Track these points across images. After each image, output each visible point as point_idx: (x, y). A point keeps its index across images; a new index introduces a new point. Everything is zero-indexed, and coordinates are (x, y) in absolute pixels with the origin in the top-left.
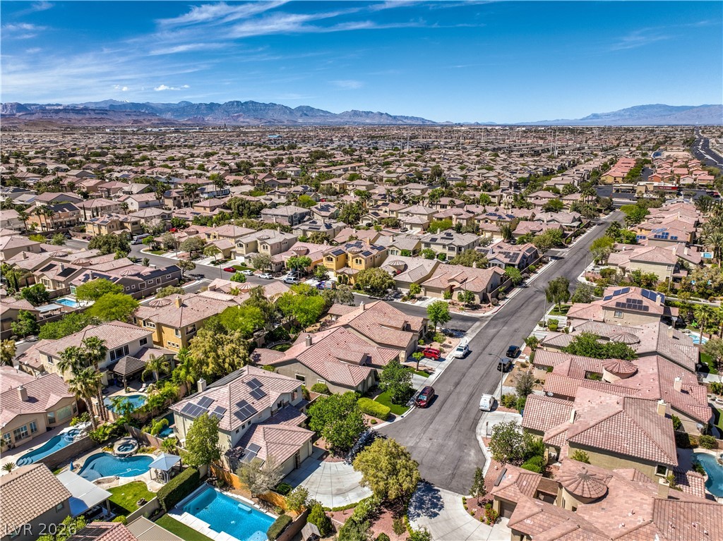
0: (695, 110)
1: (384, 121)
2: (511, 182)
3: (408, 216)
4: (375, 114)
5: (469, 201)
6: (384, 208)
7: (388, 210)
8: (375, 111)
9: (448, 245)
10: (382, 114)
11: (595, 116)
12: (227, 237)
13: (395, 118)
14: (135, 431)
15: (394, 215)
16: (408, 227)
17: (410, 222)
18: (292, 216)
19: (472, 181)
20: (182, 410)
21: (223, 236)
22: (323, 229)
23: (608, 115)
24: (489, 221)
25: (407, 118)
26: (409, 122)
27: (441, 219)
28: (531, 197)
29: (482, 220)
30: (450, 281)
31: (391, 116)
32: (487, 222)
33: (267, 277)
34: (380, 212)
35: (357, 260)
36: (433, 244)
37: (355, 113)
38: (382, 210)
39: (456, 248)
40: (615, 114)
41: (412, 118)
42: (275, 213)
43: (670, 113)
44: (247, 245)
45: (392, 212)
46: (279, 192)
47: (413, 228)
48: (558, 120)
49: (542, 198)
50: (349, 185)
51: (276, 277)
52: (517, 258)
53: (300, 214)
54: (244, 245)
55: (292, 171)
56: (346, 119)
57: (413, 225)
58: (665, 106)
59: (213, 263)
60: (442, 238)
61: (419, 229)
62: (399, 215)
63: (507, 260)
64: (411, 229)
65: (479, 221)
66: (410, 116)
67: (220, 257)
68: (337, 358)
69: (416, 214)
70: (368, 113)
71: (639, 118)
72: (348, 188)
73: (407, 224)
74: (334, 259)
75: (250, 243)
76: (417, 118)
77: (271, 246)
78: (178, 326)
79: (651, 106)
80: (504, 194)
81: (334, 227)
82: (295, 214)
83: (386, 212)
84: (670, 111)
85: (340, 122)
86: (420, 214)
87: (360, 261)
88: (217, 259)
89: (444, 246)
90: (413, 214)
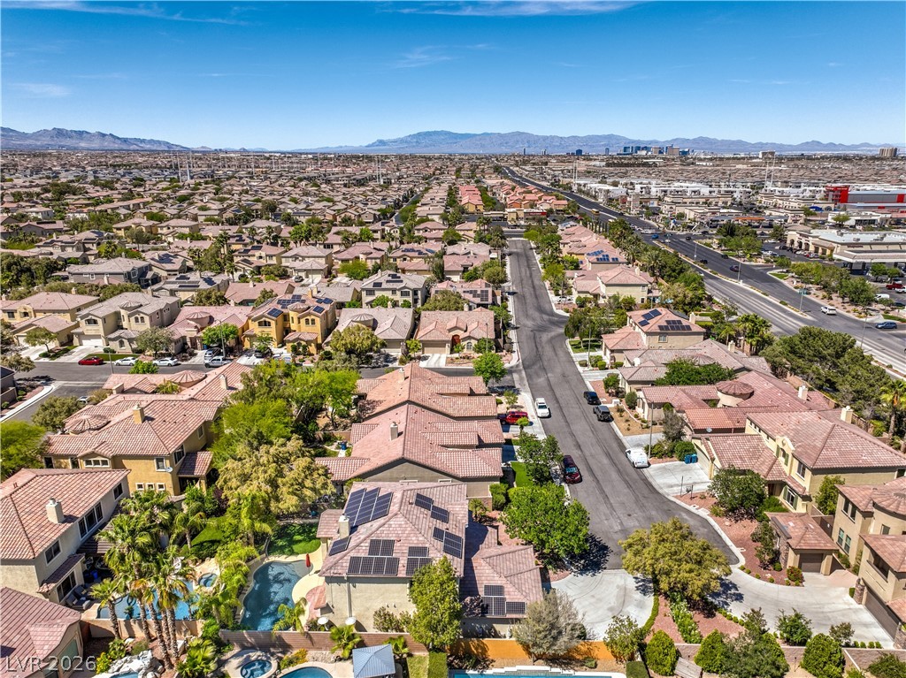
0: (478, 137)
1: (108, 144)
2: (375, 215)
3: (297, 261)
4: (93, 135)
5: (355, 238)
6: (257, 253)
7: (263, 254)
8: (92, 130)
9: (399, 290)
10: (104, 135)
11: (382, 142)
12: (54, 312)
13: (125, 140)
14: (250, 636)
15: (274, 261)
16: (303, 274)
17: (304, 268)
18: (129, 273)
19: (325, 216)
20: (350, 571)
21: (45, 312)
22: (204, 286)
23: (395, 141)
24: (408, 259)
25: (143, 141)
26: (148, 147)
27: (347, 260)
28: (419, 230)
29: (399, 257)
30: (450, 330)
31: (118, 138)
32: (405, 259)
33: (171, 362)
34: (251, 259)
35: (307, 320)
36: (378, 290)
37: (60, 133)
38: (254, 255)
39: (411, 292)
40: (402, 141)
41: (151, 141)
42: (97, 271)
43: (455, 141)
44: (104, 320)
45: (271, 256)
46: (62, 242)
47: (310, 276)
48: (341, 147)
49: (431, 230)
50: (162, 228)
51: (182, 361)
52: (487, 296)
53: (139, 269)
54: (100, 321)
55: (37, 213)
56: (45, 141)
57: (309, 272)
58: (449, 133)
59: (45, 355)
60: (388, 281)
61: (318, 278)
62: (283, 260)
63: (478, 300)
64: (307, 277)
65: (395, 260)
66: (148, 138)
67: (53, 345)
68: (443, 446)
69: (309, 257)
70: (81, 133)
71: (426, 146)
72: (160, 231)
73: (299, 271)
74: (273, 323)
75: (108, 316)
76: (159, 142)
77: (151, 316)
78: (161, 451)
79: (435, 133)
80: (386, 228)
81: (218, 282)
82: (133, 269)
83: (261, 257)
84: (456, 138)
85: (36, 145)
86: (314, 257)
87: (313, 321)
88: (50, 348)
89: (394, 291)
90: (304, 258)
